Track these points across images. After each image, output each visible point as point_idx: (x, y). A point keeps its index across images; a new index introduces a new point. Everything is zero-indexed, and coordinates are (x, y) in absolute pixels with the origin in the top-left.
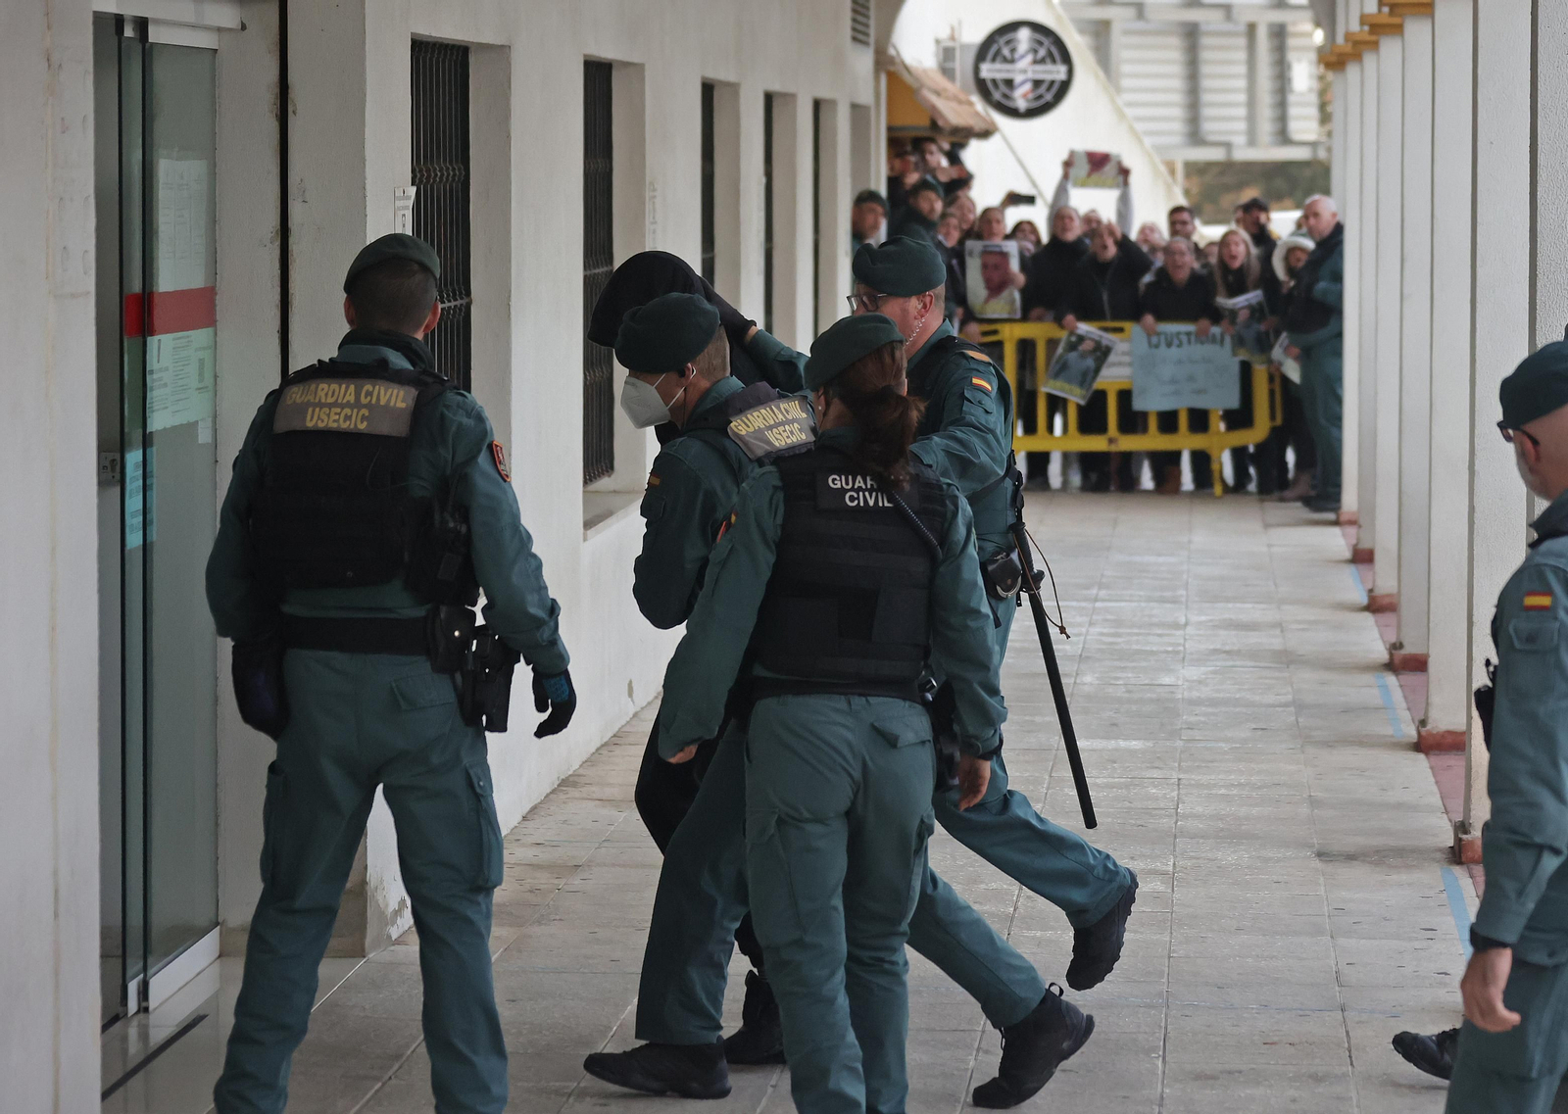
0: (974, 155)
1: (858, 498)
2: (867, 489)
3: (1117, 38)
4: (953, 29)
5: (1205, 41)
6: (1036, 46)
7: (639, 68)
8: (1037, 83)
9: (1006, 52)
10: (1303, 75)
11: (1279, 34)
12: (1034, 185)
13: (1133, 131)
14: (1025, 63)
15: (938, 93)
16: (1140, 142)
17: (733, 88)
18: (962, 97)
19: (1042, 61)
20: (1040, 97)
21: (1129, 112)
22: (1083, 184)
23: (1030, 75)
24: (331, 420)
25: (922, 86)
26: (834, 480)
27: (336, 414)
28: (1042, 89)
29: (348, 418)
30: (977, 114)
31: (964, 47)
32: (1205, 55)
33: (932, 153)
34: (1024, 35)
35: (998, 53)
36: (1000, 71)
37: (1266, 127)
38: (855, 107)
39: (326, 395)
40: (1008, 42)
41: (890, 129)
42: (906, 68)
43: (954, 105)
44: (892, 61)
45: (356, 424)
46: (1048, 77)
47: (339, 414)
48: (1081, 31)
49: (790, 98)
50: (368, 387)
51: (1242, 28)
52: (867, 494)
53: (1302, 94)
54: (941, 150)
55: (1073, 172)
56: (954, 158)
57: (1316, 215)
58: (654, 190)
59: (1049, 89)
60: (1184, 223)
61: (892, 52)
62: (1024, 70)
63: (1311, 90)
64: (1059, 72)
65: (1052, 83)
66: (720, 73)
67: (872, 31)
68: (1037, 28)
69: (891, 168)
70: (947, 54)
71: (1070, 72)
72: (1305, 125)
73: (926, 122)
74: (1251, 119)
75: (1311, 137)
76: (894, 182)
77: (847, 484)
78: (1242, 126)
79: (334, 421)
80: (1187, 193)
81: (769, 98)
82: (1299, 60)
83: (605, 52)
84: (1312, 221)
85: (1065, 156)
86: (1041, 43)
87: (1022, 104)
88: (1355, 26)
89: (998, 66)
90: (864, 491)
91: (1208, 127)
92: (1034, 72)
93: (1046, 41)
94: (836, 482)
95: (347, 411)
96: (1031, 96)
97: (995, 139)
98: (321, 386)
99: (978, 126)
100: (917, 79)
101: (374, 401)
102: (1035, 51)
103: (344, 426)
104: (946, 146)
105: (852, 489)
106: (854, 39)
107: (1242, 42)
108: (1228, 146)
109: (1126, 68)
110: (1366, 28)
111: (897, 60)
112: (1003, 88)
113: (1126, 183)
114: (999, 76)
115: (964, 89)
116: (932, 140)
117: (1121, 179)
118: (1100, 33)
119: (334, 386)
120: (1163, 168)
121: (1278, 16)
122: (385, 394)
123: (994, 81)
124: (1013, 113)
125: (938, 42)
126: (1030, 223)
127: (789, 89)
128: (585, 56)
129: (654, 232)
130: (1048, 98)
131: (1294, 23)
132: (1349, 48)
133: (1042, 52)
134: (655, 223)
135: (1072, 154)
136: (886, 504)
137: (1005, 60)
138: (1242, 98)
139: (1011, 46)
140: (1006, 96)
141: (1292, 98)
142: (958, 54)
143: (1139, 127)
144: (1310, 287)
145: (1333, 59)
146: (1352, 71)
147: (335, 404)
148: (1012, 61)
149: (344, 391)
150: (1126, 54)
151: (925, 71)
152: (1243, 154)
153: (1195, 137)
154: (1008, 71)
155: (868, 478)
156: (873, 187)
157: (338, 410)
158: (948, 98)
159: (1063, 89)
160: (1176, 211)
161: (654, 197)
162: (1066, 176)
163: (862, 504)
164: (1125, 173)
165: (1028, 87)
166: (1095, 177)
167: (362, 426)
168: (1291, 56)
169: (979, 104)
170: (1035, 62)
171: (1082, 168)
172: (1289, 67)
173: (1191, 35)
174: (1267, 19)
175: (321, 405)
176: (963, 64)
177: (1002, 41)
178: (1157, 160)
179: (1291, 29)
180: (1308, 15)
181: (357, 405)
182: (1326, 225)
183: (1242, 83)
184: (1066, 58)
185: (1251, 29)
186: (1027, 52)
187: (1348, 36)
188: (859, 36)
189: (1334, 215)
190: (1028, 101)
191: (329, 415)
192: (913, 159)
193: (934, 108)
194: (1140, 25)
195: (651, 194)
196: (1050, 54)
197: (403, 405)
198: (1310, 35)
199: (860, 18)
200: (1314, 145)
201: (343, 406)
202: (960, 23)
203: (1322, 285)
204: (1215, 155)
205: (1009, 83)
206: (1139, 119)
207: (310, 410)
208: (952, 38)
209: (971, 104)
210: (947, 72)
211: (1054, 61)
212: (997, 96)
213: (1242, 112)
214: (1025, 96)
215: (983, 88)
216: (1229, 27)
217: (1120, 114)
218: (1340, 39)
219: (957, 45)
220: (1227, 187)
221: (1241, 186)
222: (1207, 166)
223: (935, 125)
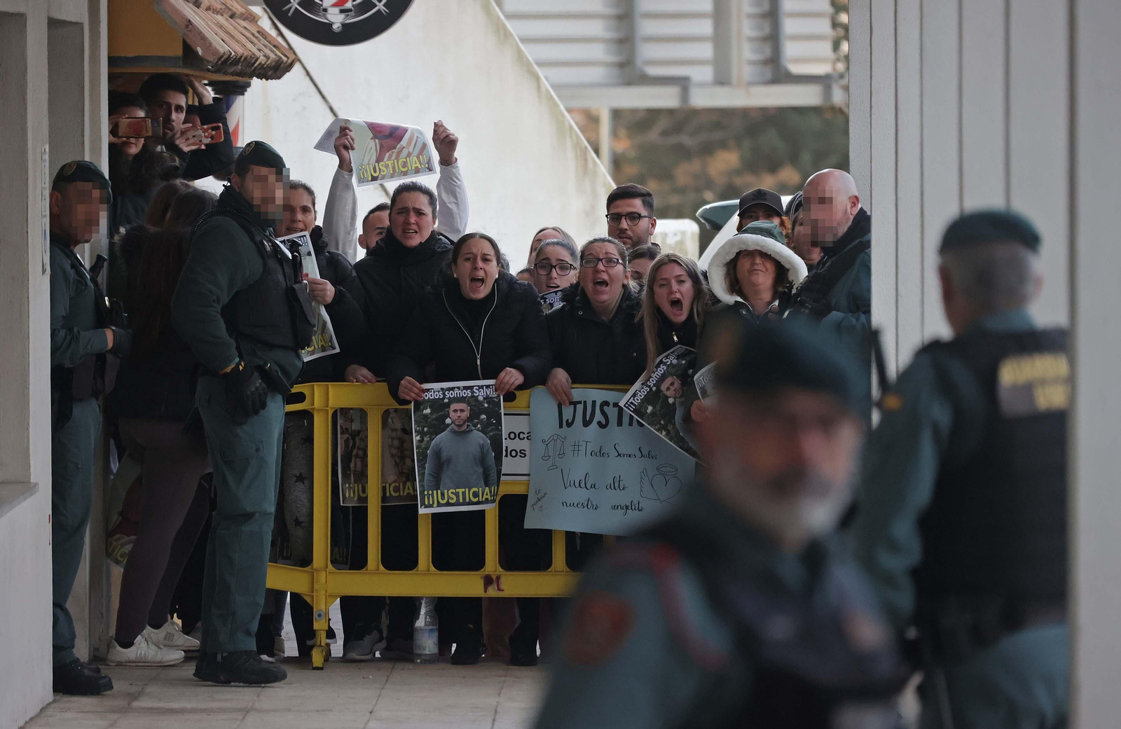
18: (240, 8)
20: (367, 6)
30: (261, 36)
37: (746, 54)
38: (54, 24)
41: (112, 61)
72: (809, 48)
74: (721, 39)
75: (821, 68)
78: (706, 51)
80: (620, 166)
87: (336, 19)
91: (649, 54)
96: (351, 5)
99: (264, 55)
108: (683, 83)
124: (323, 34)
130: (381, 9)
138: (706, 3)
140: (310, 4)
143: (530, 52)
152: (706, 98)
153: (628, 70)
156: (85, 157)
158: (213, 11)
182: (840, 218)
189: (854, 201)
190: (347, 11)
193: (189, 27)
200: (824, 81)
204: (665, 98)
209: (253, 19)
212: (295, 4)
213: (705, 27)
214: (340, 4)
217: (503, 35)
220: (684, 153)
221: (708, 150)
222: (653, 115)
223: (188, 51)
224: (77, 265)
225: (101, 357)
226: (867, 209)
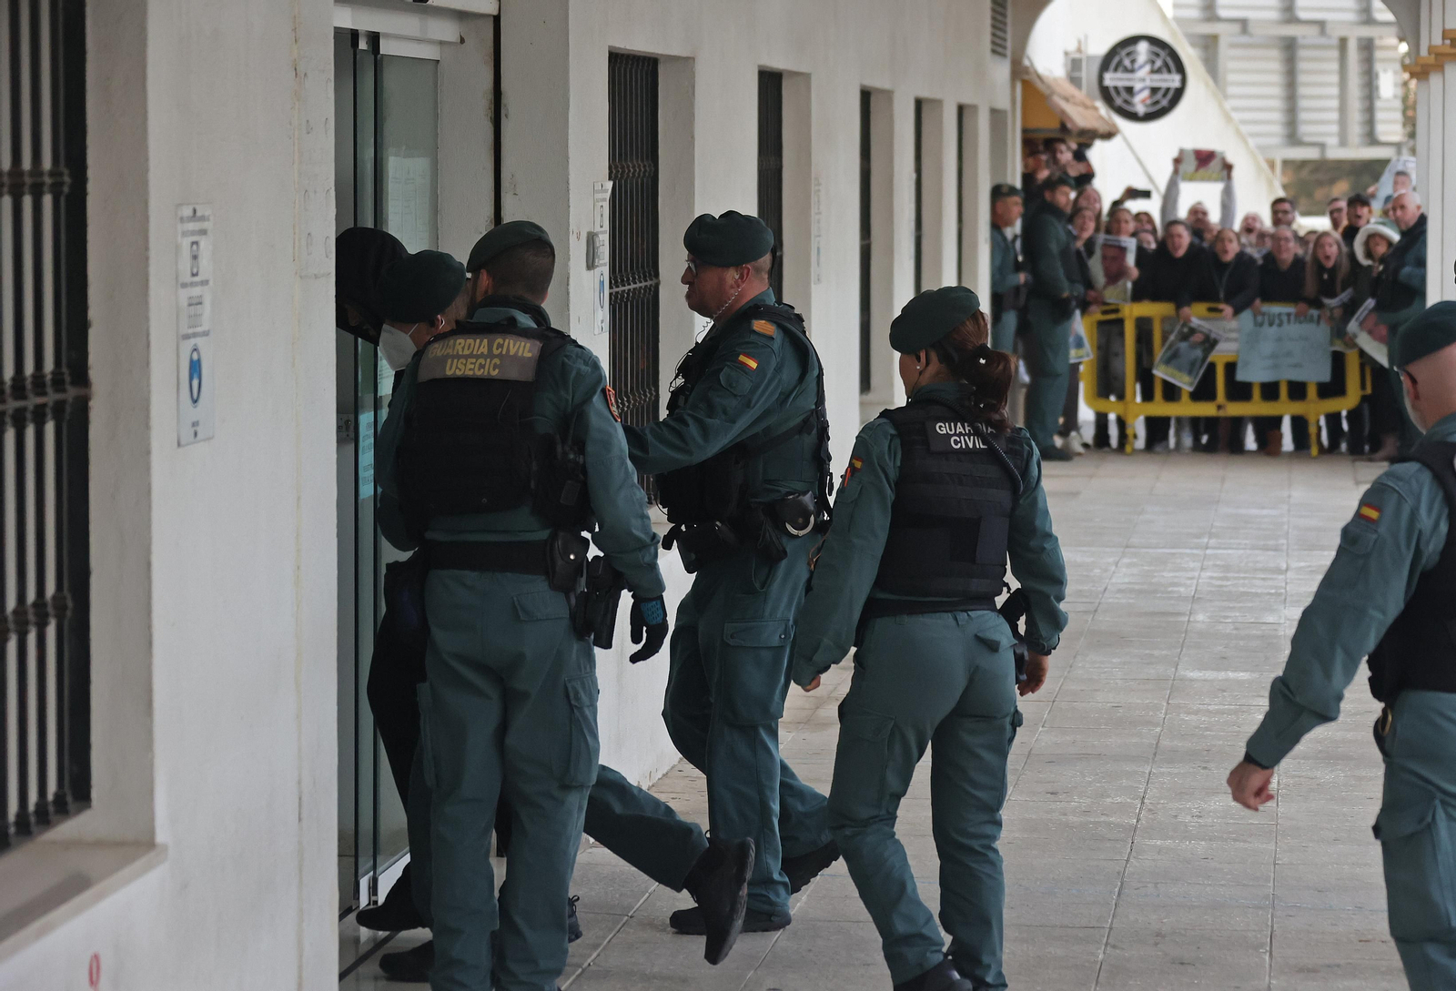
0: (1098, 154)
1: (960, 442)
2: (966, 434)
3: (1224, 50)
4: (1079, 42)
5: (1302, 53)
6: (1154, 57)
7: (806, 77)
8: (1154, 90)
9: (1127, 62)
10: (1389, 83)
11: (1368, 47)
12: (1151, 179)
13: (1238, 132)
14: (1144, 72)
15: (1067, 99)
16: (1246, 142)
17: (888, 95)
18: (1088, 102)
19: (1158, 71)
20: (1157, 102)
21: (1236, 116)
22: (1191, 179)
23: (1148, 83)
24: (467, 368)
25: (1053, 93)
26: (940, 427)
27: (472, 363)
28: (1159, 96)
29: (482, 366)
30: (1101, 118)
31: (1090, 58)
32: (1302, 65)
33: (1062, 152)
34: (1143, 47)
35: (1120, 63)
36: (1121, 79)
37: (1356, 130)
38: (994, 112)
39: (463, 348)
40: (1128, 54)
41: (1025, 131)
42: (1039, 77)
43: (1080, 109)
44: (1026, 70)
45: (489, 372)
46: (1164, 85)
47: (474, 364)
48: (1193, 45)
49: (937, 103)
50: (500, 340)
51: (1335, 42)
52: (966, 438)
53: (1387, 100)
54: (1069, 148)
55: (1182, 168)
56: (1080, 156)
57: (1403, 207)
58: (819, 184)
59: (1165, 95)
60: (1286, 212)
61: (1026, 63)
62: (1142, 78)
63: (1395, 97)
64: (1173, 81)
65: (1168, 90)
66: (874, 82)
67: (1009, 44)
68: (1153, 41)
69: (1026, 166)
70: (1075, 65)
71: (1184, 81)
72: (1390, 127)
73: (1055, 125)
74: (1343, 121)
75: (1396, 138)
76: (1028, 178)
77: (951, 430)
78: (1335, 128)
79: (470, 369)
80: (1285, 187)
81: (919, 104)
82: (1385, 71)
83: (777, 63)
84: (1399, 213)
85: (1175, 154)
86: (1157, 55)
87: (1141, 109)
88: (1437, 40)
89: (1119, 75)
90: (964, 435)
91: (1305, 130)
92: (1151, 80)
93: (1163, 53)
94: (942, 428)
95: (482, 361)
96: (1149, 102)
97: (1117, 140)
98: (458, 341)
99: (1102, 128)
100: (1049, 87)
101: (504, 353)
102: (1153, 62)
103: (479, 373)
104: (1074, 146)
105: (955, 434)
106: (994, 51)
107: (1335, 54)
108: (1322, 146)
109: (1231, 77)
110: (1448, 42)
111: (1031, 70)
112: (1124, 95)
113: (1229, 177)
114: (1120, 84)
115: (1089, 95)
116: (1062, 141)
117: (1225, 173)
118: (1209, 45)
119: (470, 341)
120: (1265, 166)
121: (1366, 32)
122: (514, 346)
123: (1116, 88)
124: (1133, 117)
125: (1066, 54)
126: (1146, 214)
127: (938, 96)
128: (759, 66)
129: (819, 222)
130: (1165, 104)
131: (1381, 38)
132: (1432, 60)
133: (1159, 63)
134: (820, 213)
135: (1182, 152)
136: (982, 446)
137: (1126, 70)
138: (1335, 103)
139: (1131, 57)
140: (1126, 102)
141: (1378, 104)
142: (1084, 64)
143: (1244, 129)
144: (1397, 271)
145: (1418, 69)
146: (1435, 80)
147: (471, 356)
148: (1132, 71)
149: (479, 345)
150: (1231, 65)
151: (1055, 80)
152: (1336, 153)
153: (1293, 138)
154: (1129, 80)
155: (966, 424)
156: (1009, 181)
157: (474, 360)
158: (1075, 104)
159: (1178, 95)
160: (1278, 202)
161: (819, 190)
162: (1176, 172)
163: (964, 447)
164: (1228, 168)
165: (1146, 93)
166: (1202, 171)
167: (495, 373)
168: (1378, 67)
169: (1103, 110)
170: (1153, 72)
171: (1190, 165)
172: (1377, 75)
173: (1290, 48)
174: (1356, 34)
175: (458, 357)
176: (1089, 74)
177: (1124, 53)
178: (1261, 159)
179: (1377, 42)
180: (1394, 30)
181: (490, 355)
182: (1411, 217)
183: (1335, 91)
184: (1180, 69)
185: (1343, 42)
186: (1146, 63)
187: (1431, 49)
188: (998, 49)
189: (1419, 207)
190: (1147, 106)
191: (465, 365)
192: (1044, 157)
193: (1063, 112)
194: (1244, 39)
195: (817, 188)
196: (1166, 65)
197: (530, 355)
198: (1395, 48)
199: (999, 33)
200: (1396, 145)
201: (477, 357)
202: (1086, 37)
203: (1407, 270)
204: (1311, 154)
205: (1130, 90)
206: (1244, 122)
207: (449, 361)
208: (1079, 50)
209: (1096, 109)
210: (1075, 80)
211: (1169, 71)
212: (1119, 101)
213: (1335, 116)
214: (1143, 101)
215: (1106, 95)
216: (1323, 41)
217: (1228, 119)
218: (1424, 52)
219: (1083, 56)
220: (1320, 183)
221: (1332, 181)
222: (1303, 164)
223: (1064, 128)
224: (1005, 238)
225: (1017, 289)
226: (1426, 213)
